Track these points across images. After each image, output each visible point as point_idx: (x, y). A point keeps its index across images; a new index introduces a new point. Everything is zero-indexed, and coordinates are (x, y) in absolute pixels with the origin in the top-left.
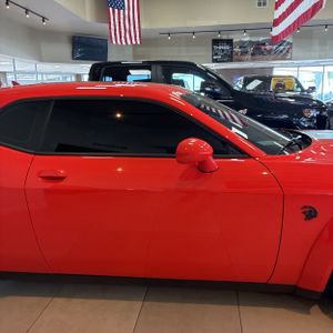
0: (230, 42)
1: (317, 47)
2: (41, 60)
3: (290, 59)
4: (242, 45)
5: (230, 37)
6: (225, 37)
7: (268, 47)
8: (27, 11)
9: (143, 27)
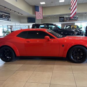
0: (63, 17)
1: (84, 18)
2: (21, 23)
3: (78, 21)
4: (66, 18)
5: (64, 16)
6: (62, 16)
7: (72, 19)
8: (19, 13)
9: (43, 15)
